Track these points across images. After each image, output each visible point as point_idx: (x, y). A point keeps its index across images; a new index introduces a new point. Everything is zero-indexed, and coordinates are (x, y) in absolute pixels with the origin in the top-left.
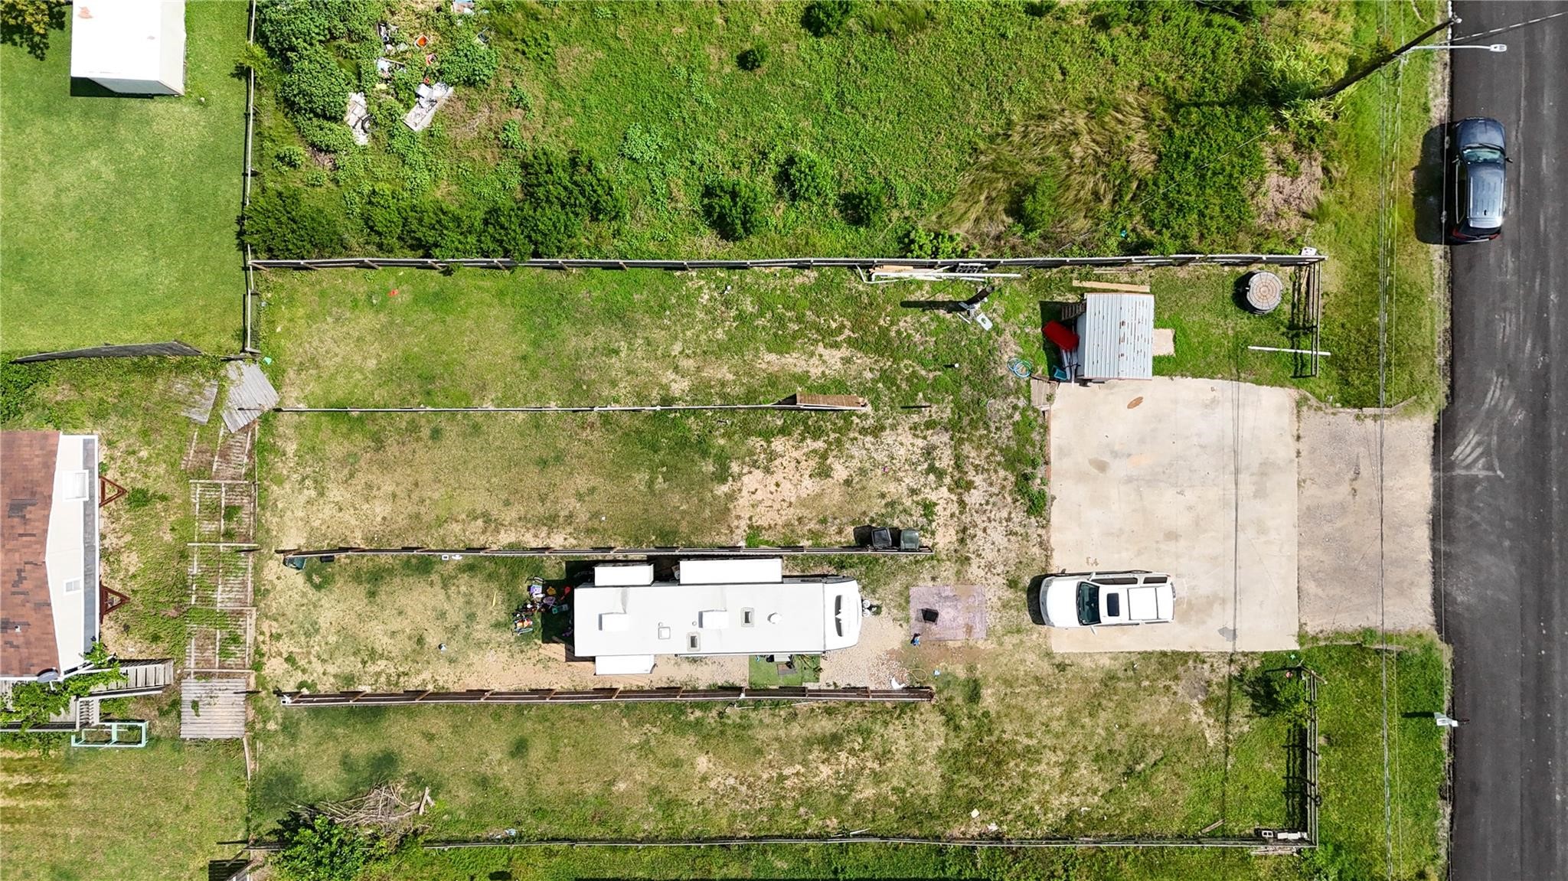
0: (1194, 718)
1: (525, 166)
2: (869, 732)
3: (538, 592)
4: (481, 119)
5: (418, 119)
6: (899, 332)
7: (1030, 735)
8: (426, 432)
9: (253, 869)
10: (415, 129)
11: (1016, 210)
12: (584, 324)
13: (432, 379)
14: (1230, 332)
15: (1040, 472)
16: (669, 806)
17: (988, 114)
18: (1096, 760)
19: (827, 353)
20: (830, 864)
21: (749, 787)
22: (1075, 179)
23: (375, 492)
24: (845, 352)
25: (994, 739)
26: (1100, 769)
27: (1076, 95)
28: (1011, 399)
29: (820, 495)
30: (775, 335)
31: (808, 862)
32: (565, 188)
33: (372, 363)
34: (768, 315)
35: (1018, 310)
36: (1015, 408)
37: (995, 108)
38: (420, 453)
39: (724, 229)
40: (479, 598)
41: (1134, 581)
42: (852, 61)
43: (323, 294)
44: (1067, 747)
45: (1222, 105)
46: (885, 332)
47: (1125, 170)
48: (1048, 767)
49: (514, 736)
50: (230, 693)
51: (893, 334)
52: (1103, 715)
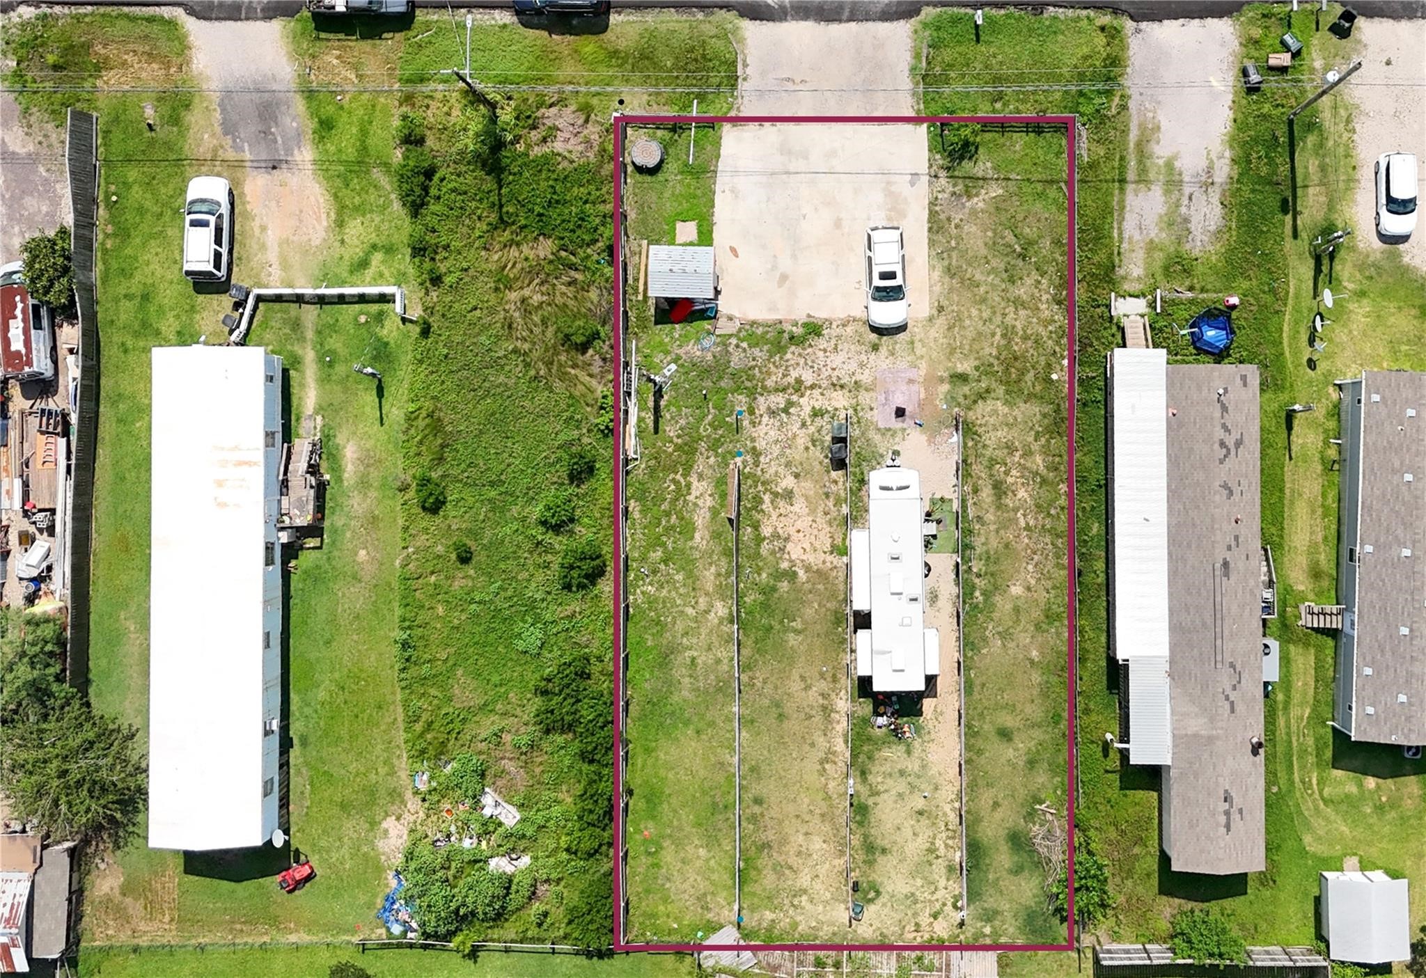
0: (981, 205)
1: (548, 732)
2: (991, 459)
3: (882, 721)
4: (510, 766)
5: (510, 817)
6: (678, 437)
7: (993, 335)
8: (757, 809)
9: (1099, 943)
10: (518, 817)
11: (583, 348)
12: (671, 685)
13: (715, 805)
14: (679, 177)
15: (787, 327)
16: (1050, 617)
17: (507, 368)
18: (1013, 283)
19: (694, 493)
20: (1093, 490)
21: (1035, 553)
22: (559, 300)
23: (803, 849)
24: (693, 479)
25: (996, 362)
26: (1021, 279)
27: (493, 301)
28: (731, 349)
29: (807, 498)
30: (680, 533)
31: (1093, 508)
32: (565, 699)
33: (702, 852)
34: (664, 539)
35: (661, 343)
36: (737, 346)
37: (502, 362)
38: (773, 814)
39: (595, 575)
40: (887, 768)
41: (870, 259)
42: (466, 474)
43: (648, 891)
44: (1003, 304)
45: (500, 188)
46: (678, 448)
47: (551, 262)
48: (1018, 319)
49: (995, 739)
50: (962, 963)
51: (680, 441)
52: (978, 277)
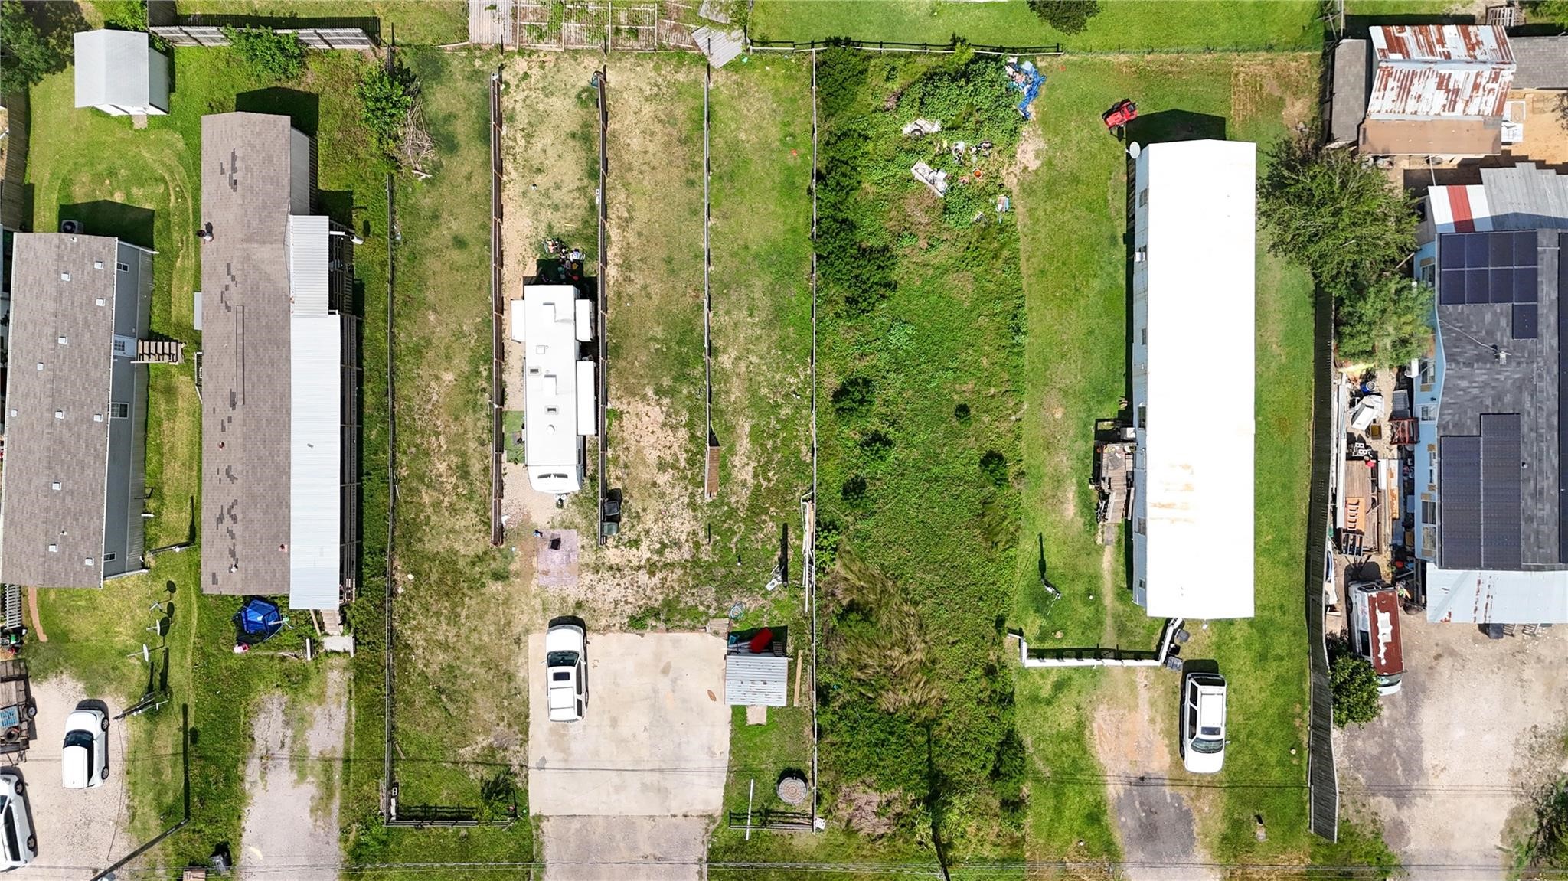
0: (480, 739)
1: (885, 249)
2: (471, 499)
3: (573, 256)
4: (920, 217)
5: (921, 170)
6: (764, 522)
7: (468, 617)
8: (692, 175)
9: (373, 50)
10: (913, 169)
11: (852, 607)
12: (771, 291)
13: (731, 180)
14: (763, 766)
15: (661, 625)
16: (417, 352)
17: (924, 587)
18: (449, 666)
19: (750, 469)
20: (375, 470)
21: (431, 411)
22: (875, 651)
23: (648, 138)
24: (751, 482)
25: (465, 590)
26: (442, 669)
27: (937, 651)
28: (715, 604)
29: (645, 464)
30: (764, 431)
31: (375, 453)
32: (868, 279)
33: (743, 136)
34: (778, 426)
35: (781, 609)
36: (708, 607)
37: (927, 593)
38: (677, 171)
39: (839, 394)
40: (570, 213)
41: (579, 692)
42: (961, 488)
43: (794, 100)
44: (459, 645)
45: (929, 759)
46: (766, 511)
47: (882, 688)
48: (444, 631)
49: (468, 238)
50: (502, 32)
51: (763, 518)
52: (482, 671)
